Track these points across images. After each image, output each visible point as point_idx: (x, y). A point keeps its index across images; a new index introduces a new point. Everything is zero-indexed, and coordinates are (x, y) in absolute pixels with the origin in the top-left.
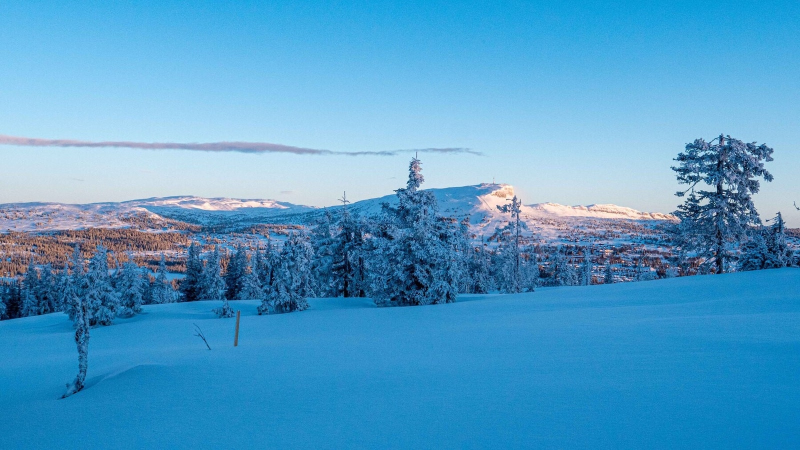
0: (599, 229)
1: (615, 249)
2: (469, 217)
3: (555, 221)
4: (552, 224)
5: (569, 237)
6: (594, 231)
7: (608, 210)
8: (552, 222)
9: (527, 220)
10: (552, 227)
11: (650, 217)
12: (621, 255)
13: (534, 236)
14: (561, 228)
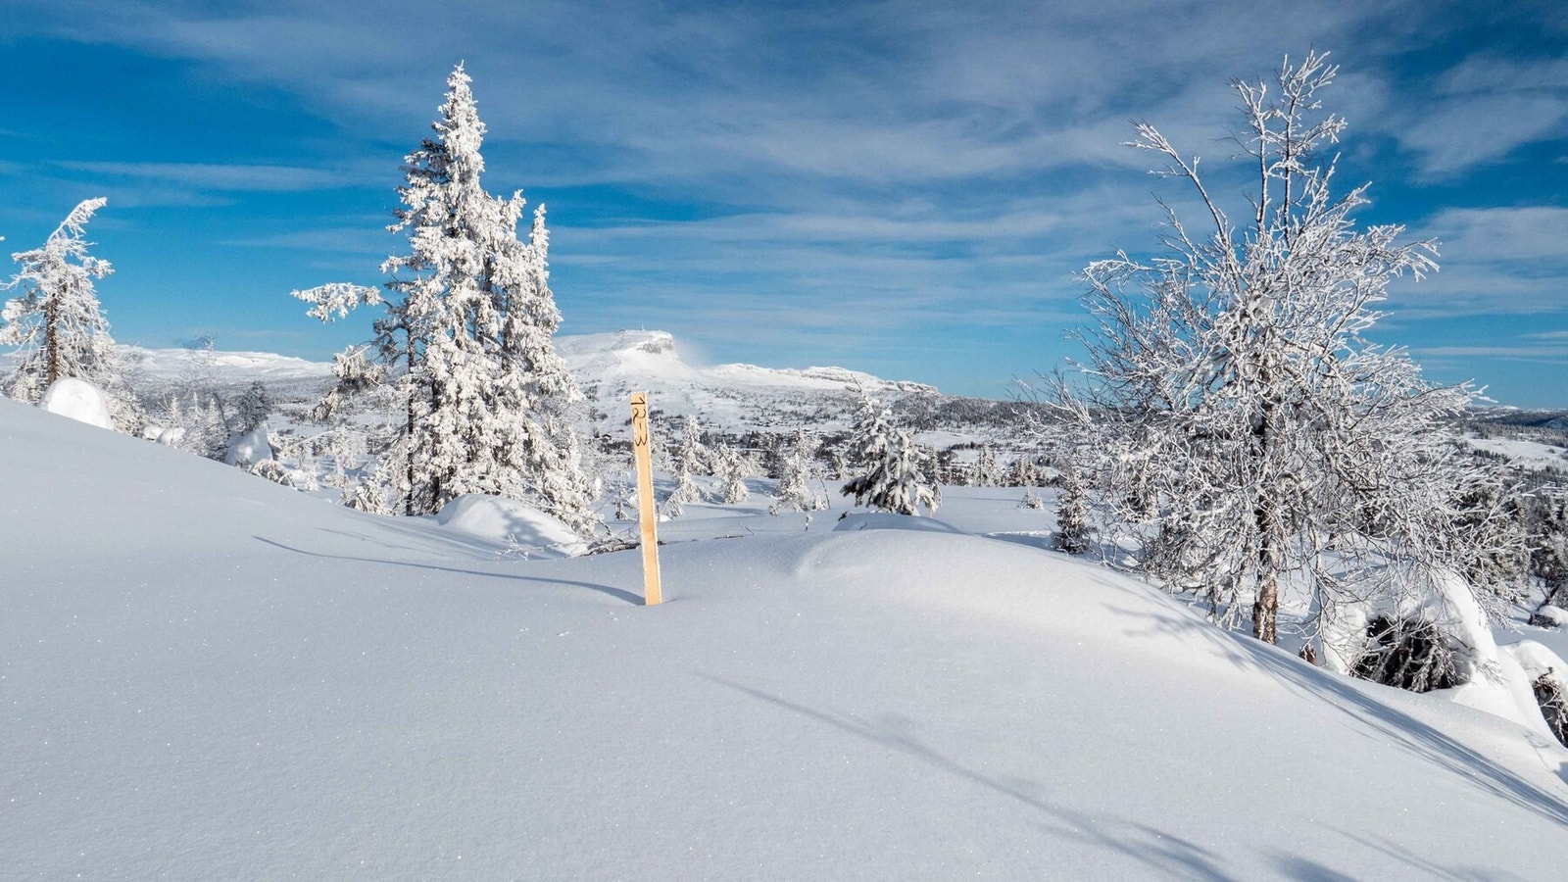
0: (807, 406)
1: (825, 438)
2: (598, 383)
3: (737, 393)
4: (733, 397)
5: (758, 419)
6: (798, 409)
7: (833, 377)
8: (733, 394)
9: (692, 391)
10: (733, 402)
11: (897, 389)
12: (833, 448)
13: (701, 416)
14: (746, 404)
